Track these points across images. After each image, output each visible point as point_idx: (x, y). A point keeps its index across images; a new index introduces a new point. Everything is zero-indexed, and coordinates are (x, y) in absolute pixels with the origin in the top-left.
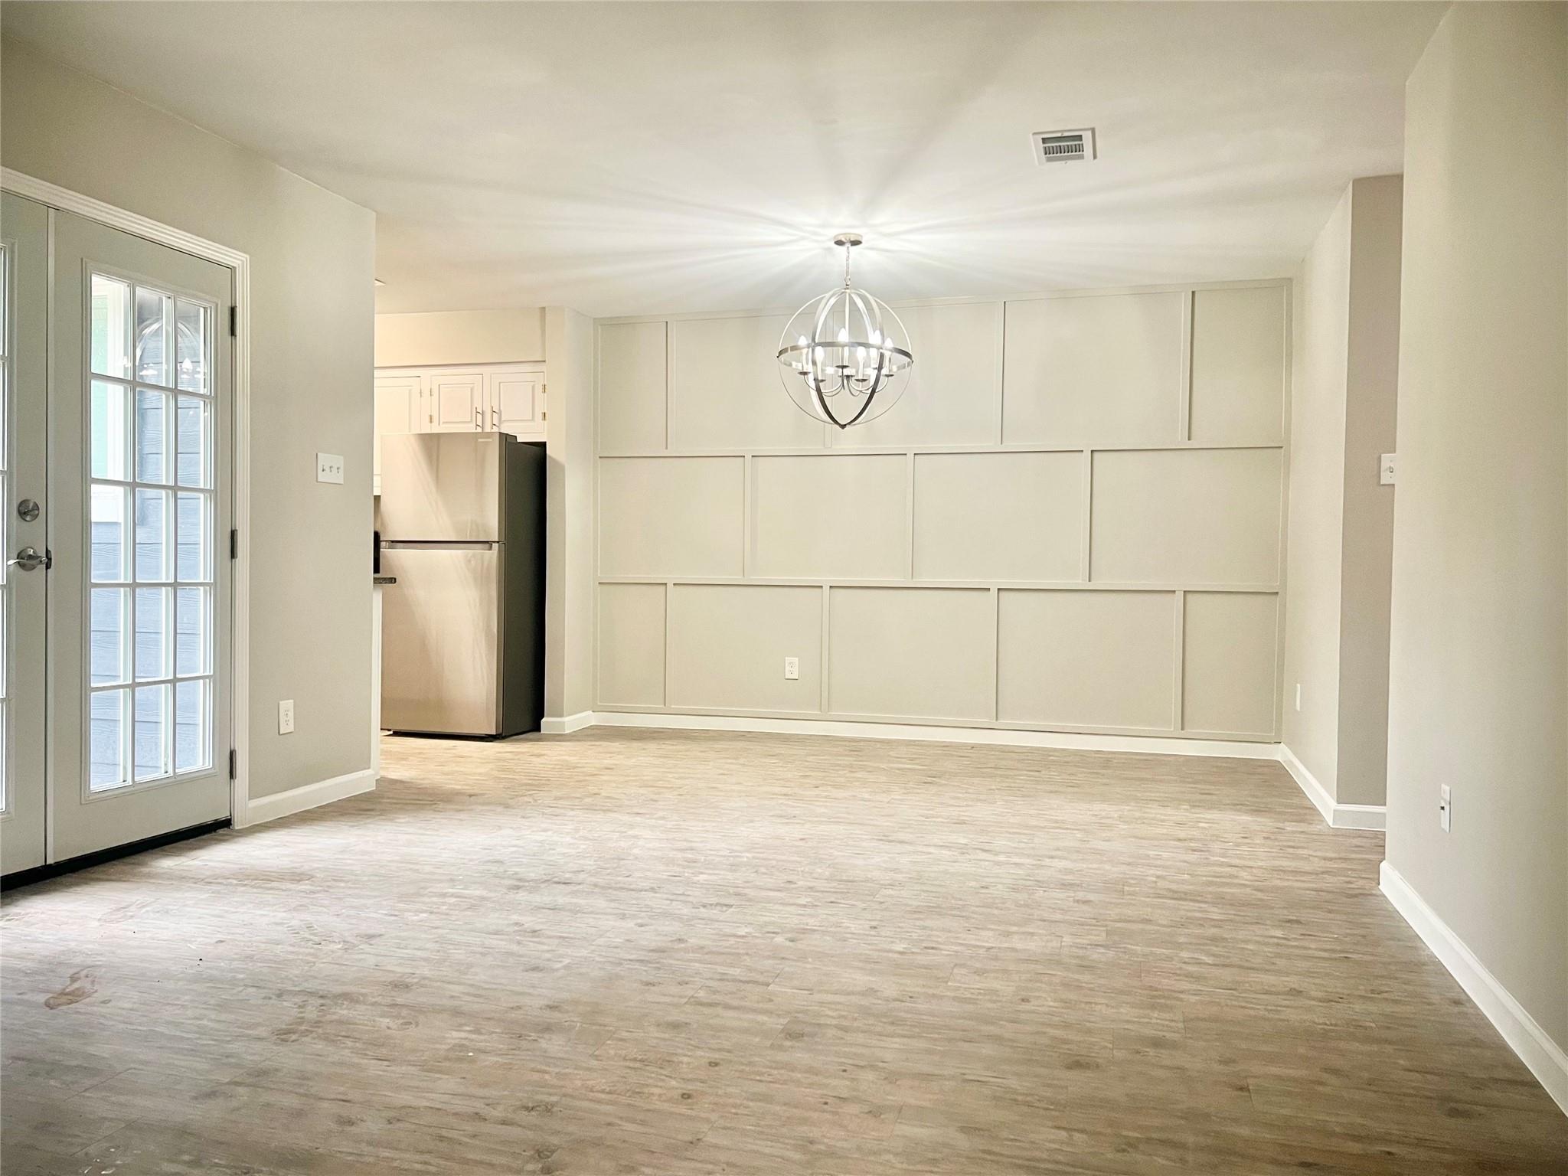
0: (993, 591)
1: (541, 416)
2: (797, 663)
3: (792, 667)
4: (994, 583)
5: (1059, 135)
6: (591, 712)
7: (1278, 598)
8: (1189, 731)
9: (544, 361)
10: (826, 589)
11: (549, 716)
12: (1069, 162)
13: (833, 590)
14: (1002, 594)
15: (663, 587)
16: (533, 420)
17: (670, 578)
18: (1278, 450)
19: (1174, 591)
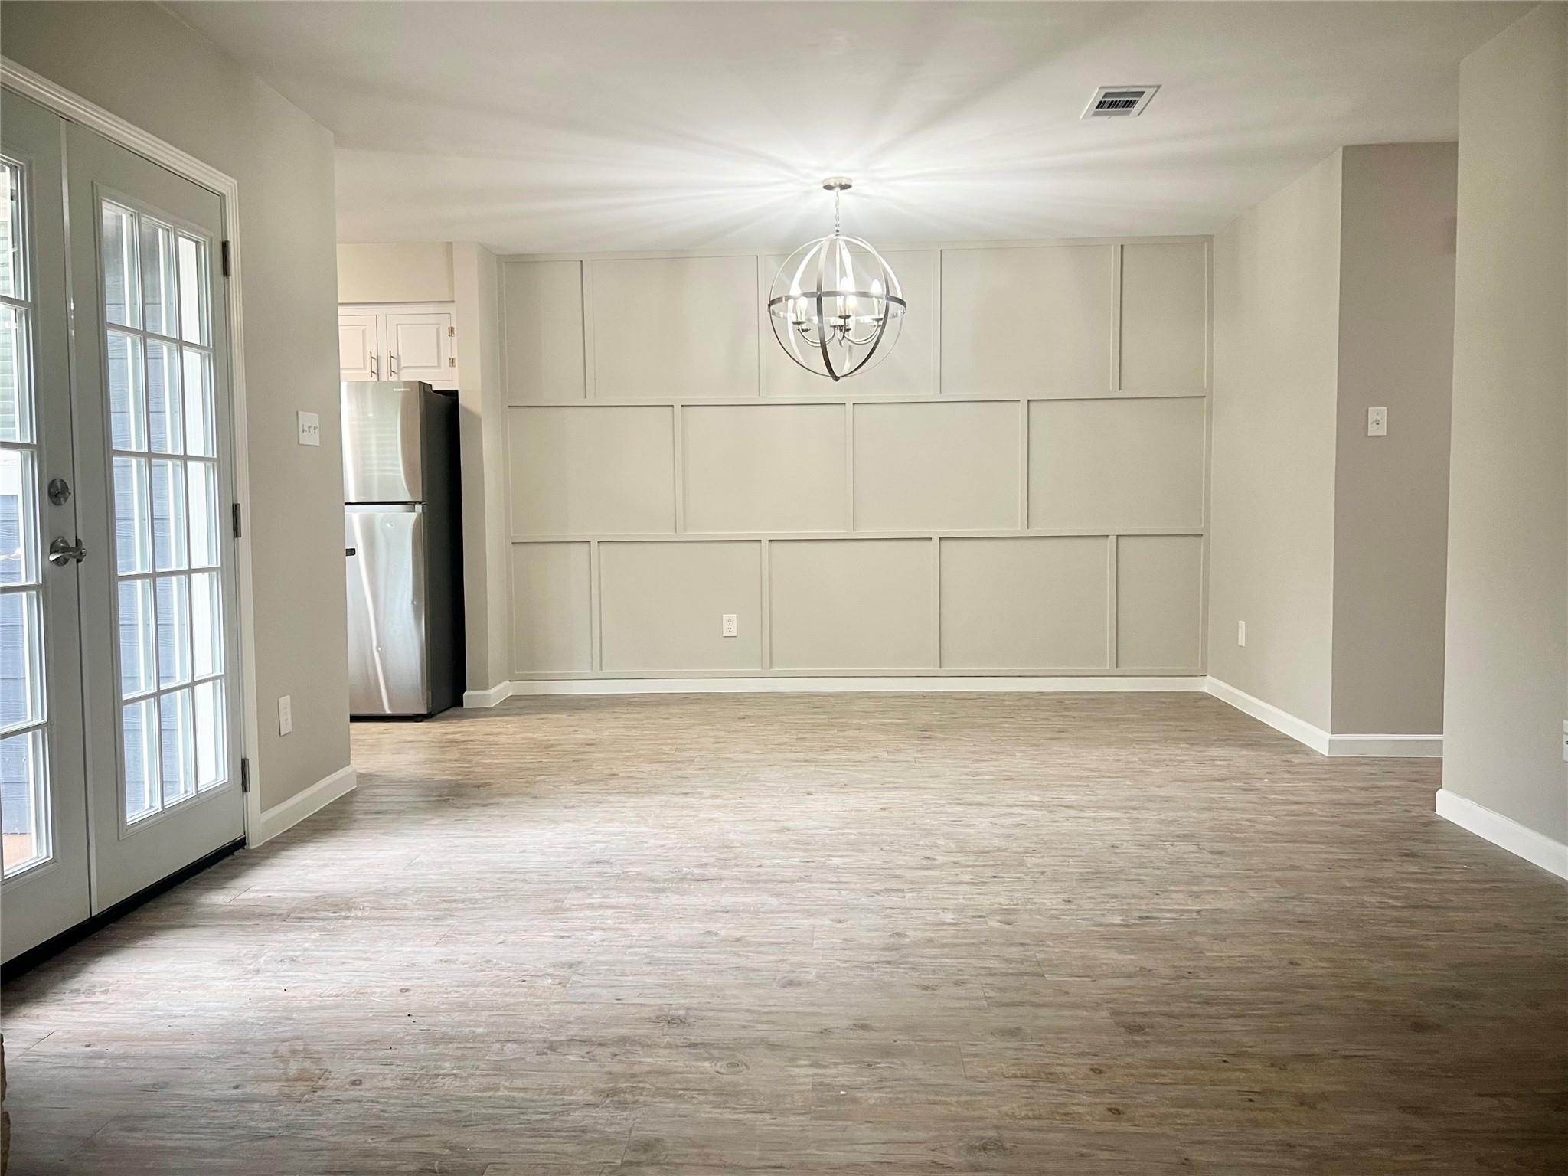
0: (935, 540)
1: (448, 362)
2: (735, 619)
3: (730, 624)
4: (935, 532)
5: (1125, 90)
6: (507, 682)
7: (1202, 539)
8: (1123, 669)
9: (453, 302)
10: (765, 543)
11: (470, 690)
12: (1113, 117)
13: (774, 544)
14: (944, 543)
15: (587, 545)
16: (439, 366)
17: (594, 534)
18: (1200, 399)
19: (1108, 536)
